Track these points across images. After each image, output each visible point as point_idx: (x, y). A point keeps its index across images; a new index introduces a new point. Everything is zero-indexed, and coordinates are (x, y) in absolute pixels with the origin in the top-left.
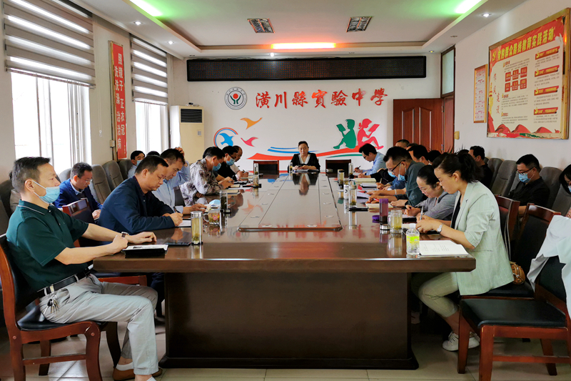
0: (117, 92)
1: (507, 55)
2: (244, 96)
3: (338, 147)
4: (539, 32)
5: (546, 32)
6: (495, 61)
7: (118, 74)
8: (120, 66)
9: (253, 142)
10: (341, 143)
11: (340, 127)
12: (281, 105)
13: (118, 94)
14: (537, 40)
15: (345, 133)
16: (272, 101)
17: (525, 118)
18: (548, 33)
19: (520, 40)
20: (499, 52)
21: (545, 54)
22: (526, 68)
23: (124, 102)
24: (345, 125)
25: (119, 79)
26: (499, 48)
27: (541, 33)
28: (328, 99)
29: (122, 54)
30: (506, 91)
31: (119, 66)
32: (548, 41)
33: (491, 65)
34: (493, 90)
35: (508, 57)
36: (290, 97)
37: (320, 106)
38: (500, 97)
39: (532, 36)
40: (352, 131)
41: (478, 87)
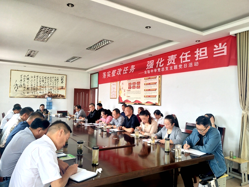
17: (140, 98)
21: (149, 78)
22: (140, 82)
30: (129, 89)
34: (121, 88)
38: (126, 90)
41: (112, 87)
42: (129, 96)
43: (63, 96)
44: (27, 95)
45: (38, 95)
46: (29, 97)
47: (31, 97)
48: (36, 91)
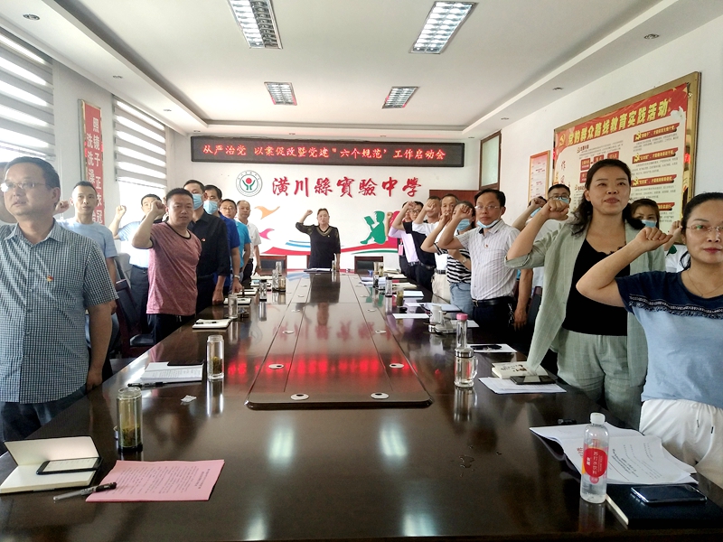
0: (91, 167)
1: (583, 138)
2: (259, 181)
3: (365, 242)
4: (642, 107)
5: (653, 106)
6: (564, 146)
7: (93, 144)
8: (96, 134)
9: (269, 235)
10: (369, 238)
11: (369, 220)
12: (302, 193)
13: (92, 171)
14: (636, 117)
15: (374, 226)
16: (291, 188)
18: (657, 107)
19: (606, 119)
20: (572, 135)
21: (651, 134)
22: (618, 152)
23: (101, 180)
24: (374, 217)
25: (94, 151)
26: (571, 130)
27: (645, 109)
28: (355, 187)
29: (100, 119)
30: (581, 182)
31: (93, 133)
32: (657, 117)
33: (557, 151)
35: (586, 140)
36: (312, 184)
37: (346, 194)
39: (628, 112)
40: (381, 225)
41: (535, 177)
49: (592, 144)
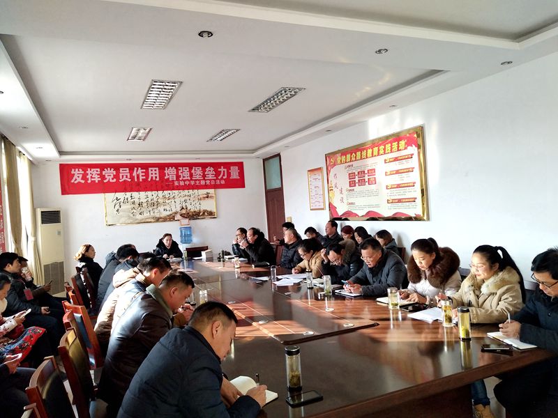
1: (348, 160)
4: (387, 143)
5: (395, 144)
6: (335, 165)
14: (384, 149)
17: (377, 206)
18: (398, 144)
19: (363, 149)
20: (339, 158)
21: (396, 159)
22: (374, 169)
26: (338, 155)
27: (390, 145)
30: (350, 186)
32: (398, 150)
33: (329, 168)
34: (333, 185)
35: (351, 161)
38: (344, 191)
39: (378, 146)
41: (313, 184)
42: (352, 204)
43: (211, 214)
44: (139, 217)
45: (162, 216)
46: (144, 221)
47: (147, 220)
48: (155, 207)
49: (355, 164)
